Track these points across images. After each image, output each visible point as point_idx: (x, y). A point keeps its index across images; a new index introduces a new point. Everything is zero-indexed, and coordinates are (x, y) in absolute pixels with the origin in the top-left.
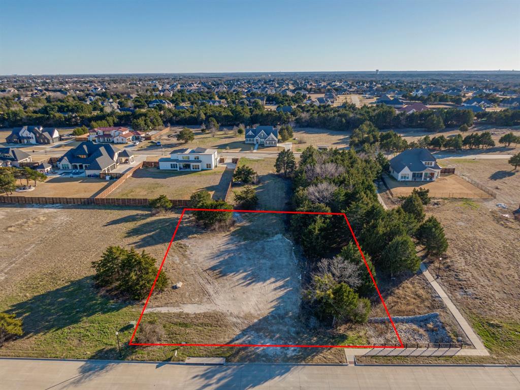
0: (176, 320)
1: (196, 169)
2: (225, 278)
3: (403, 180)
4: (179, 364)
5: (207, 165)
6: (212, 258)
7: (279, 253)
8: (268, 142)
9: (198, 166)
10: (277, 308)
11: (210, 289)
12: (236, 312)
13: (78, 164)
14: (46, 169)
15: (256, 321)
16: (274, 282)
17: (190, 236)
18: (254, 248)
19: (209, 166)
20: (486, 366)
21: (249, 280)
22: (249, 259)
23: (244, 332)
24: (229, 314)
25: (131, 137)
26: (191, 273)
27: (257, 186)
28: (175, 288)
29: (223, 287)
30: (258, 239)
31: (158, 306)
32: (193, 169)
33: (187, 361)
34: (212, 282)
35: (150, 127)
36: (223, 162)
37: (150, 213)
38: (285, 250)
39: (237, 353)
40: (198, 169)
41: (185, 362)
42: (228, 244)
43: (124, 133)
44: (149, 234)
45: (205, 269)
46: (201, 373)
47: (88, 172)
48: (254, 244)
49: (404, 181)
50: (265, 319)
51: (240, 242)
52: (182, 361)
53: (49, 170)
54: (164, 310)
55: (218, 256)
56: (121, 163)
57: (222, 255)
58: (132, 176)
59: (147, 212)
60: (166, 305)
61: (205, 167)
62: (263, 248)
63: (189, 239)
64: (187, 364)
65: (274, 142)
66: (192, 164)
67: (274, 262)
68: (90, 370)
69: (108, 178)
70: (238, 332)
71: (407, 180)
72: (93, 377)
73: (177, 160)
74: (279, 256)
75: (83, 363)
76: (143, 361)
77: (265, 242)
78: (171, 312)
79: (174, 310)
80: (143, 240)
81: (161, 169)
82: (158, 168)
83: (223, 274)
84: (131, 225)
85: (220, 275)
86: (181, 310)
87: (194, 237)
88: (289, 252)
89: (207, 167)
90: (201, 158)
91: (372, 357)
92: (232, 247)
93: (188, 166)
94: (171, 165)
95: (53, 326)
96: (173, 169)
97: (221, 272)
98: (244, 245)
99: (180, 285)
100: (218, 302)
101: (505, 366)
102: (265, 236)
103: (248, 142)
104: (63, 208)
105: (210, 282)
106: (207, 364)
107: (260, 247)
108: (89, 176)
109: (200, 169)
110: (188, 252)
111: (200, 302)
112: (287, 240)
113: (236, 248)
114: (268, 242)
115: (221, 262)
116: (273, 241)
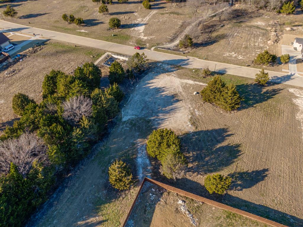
2: (172, 94)
6: (176, 108)
7: (136, 103)
11: (181, 90)
12: (173, 77)
15: (167, 73)
16: (151, 86)
18: (147, 112)
21: (162, 90)
22: (155, 103)
26: (189, 100)
29: (175, 89)
30: (141, 119)
34: (179, 92)
38: (130, 106)
39: (177, 67)
42: (162, 120)
45: (181, 101)
48: (145, 116)
50: (163, 73)
51: (154, 120)
55: (172, 109)
57: (169, 110)
62: (142, 110)
67: (142, 98)
70: (175, 72)
74: (137, 101)
85: (174, 96)
88: (130, 103)
92: (161, 116)
97: (174, 98)
98: (152, 116)
100: (179, 83)
102: (134, 122)
105: (180, 93)
107: (143, 112)
110: (190, 116)
111: (186, 84)
112: (123, 114)
113: (160, 115)
114: (136, 115)
115: (172, 105)
116: (133, 115)
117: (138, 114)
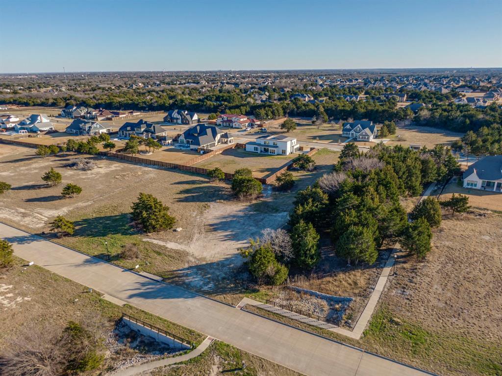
0: (157, 249)
1: (272, 153)
2: (213, 232)
3: (470, 187)
4: (135, 273)
5: (283, 150)
6: (218, 218)
8: (361, 137)
9: (274, 150)
10: (227, 259)
11: (196, 236)
12: (197, 255)
13: (190, 140)
14: (167, 142)
15: (204, 263)
17: (218, 201)
18: (256, 218)
19: (284, 152)
20: (344, 345)
21: (228, 238)
22: (244, 224)
23: (190, 268)
24: (191, 254)
25: (247, 124)
26: (195, 224)
27: (310, 173)
28: (175, 231)
29: (206, 238)
30: (266, 213)
31: (154, 239)
32: (270, 153)
33: (141, 273)
34: (202, 233)
35: (269, 117)
36: (302, 150)
37: (208, 180)
40: (274, 153)
41: (140, 274)
42: (240, 211)
43: (242, 120)
44: (193, 195)
45: (206, 224)
46: (142, 282)
47: (192, 147)
48: (259, 215)
49: (470, 189)
50: (211, 264)
51: (250, 211)
52: (138, 272)
53: (170, 142)
54: (155, 242)
55: (224, 218)
56: (222, 143)
57: (228, 217)
58: (221, 154)
59: (206, 180)
60: (160, 239)
61: (281, 153)
62: (263, 219)
63: (216, 202)
64: (140, 275)
65: (367, 137)
66: (270, 148)
68: (89, 262)
69: (202, 152)
70: (186, 266)
71: (474, 187)
72: (87, 266)
73: (259, 145)
75: (88, 257)
76: (118, 266)
77: (269, 215)
78: (159, 244)
79: (161, 243)
80: (186, 197)
81: (247, 150)
82: (245, 149)
83: (215, 230)
84: (187, 187)
85: (212, 230)
86: (165, 245)
87: (220, 202)
89: (283, 153)
90: (279, 144)
91: (258, 308)
92: (240, 214)
93: (266, 150)
94: (255, 148)
95: (91, 235)
96: (256, 151)
97: (214, 229)
98: (251, 214)
99: (179, 229)
100: (192, 246)
101: (362, 351)
102: (274, 211)
103: (345, 135)
104: (158, 169)
106: (150, 279)
108: (192, 150)
109: (276, 154)
110: (206, 211)
111: (181, 243)
112: (288, 217)
113: (242, 215)
114: (272, 216)
115: (221, 222)
116: (275, 216)
117: (268, 217)
